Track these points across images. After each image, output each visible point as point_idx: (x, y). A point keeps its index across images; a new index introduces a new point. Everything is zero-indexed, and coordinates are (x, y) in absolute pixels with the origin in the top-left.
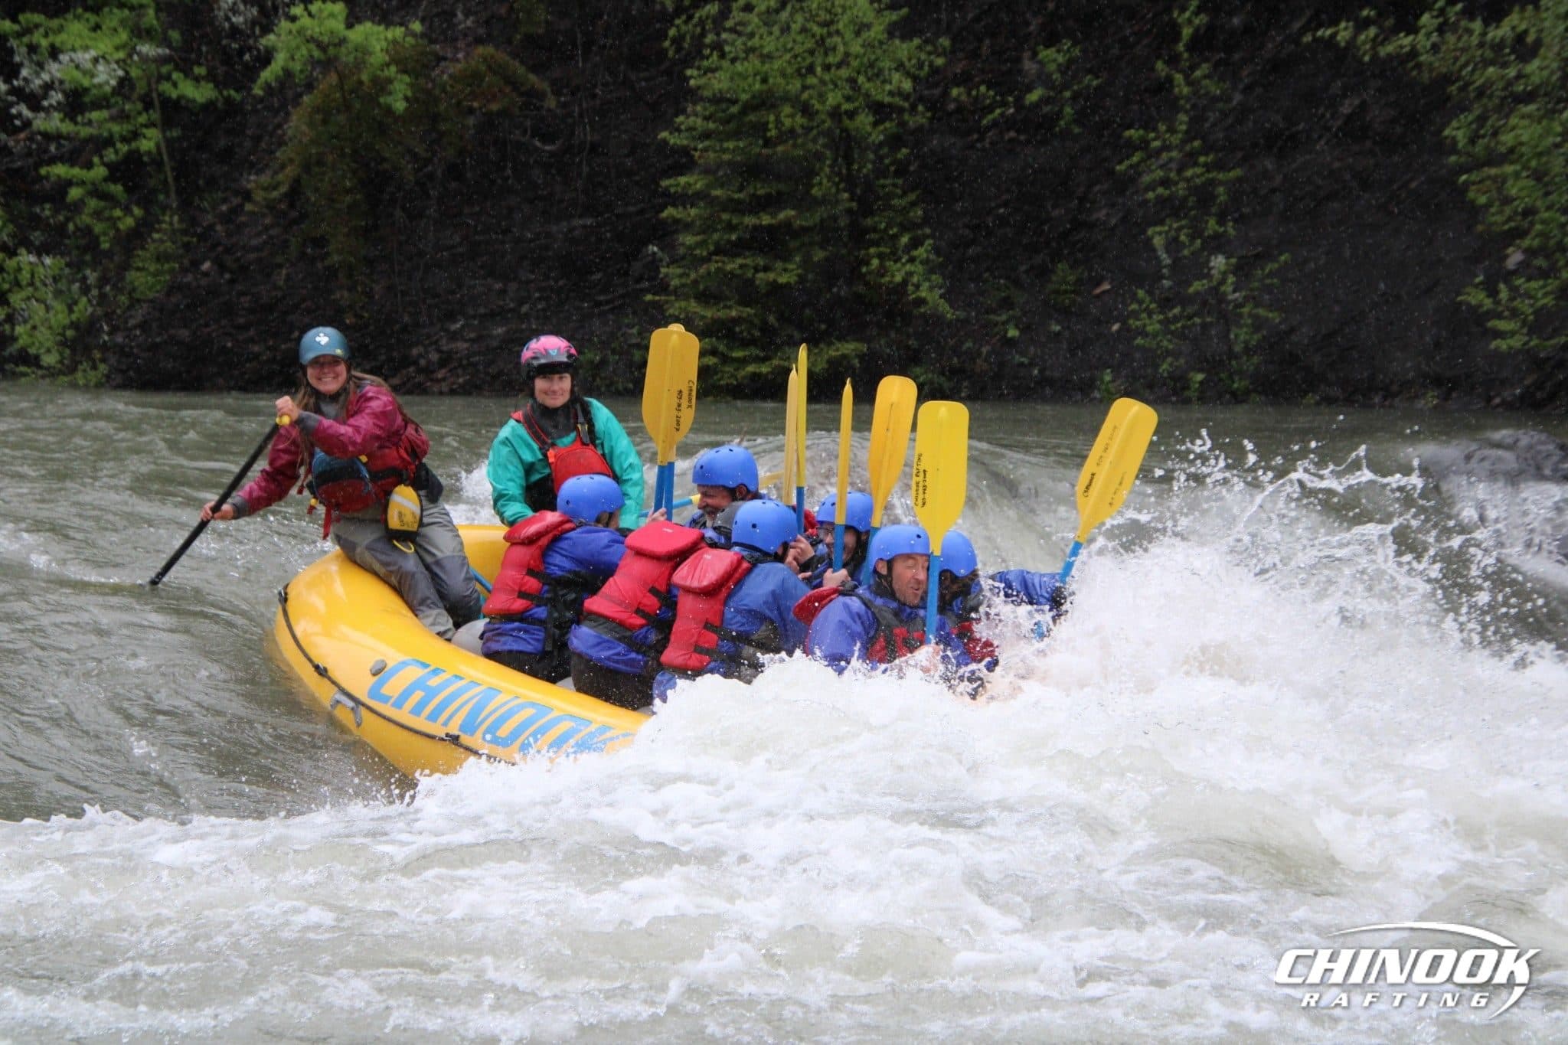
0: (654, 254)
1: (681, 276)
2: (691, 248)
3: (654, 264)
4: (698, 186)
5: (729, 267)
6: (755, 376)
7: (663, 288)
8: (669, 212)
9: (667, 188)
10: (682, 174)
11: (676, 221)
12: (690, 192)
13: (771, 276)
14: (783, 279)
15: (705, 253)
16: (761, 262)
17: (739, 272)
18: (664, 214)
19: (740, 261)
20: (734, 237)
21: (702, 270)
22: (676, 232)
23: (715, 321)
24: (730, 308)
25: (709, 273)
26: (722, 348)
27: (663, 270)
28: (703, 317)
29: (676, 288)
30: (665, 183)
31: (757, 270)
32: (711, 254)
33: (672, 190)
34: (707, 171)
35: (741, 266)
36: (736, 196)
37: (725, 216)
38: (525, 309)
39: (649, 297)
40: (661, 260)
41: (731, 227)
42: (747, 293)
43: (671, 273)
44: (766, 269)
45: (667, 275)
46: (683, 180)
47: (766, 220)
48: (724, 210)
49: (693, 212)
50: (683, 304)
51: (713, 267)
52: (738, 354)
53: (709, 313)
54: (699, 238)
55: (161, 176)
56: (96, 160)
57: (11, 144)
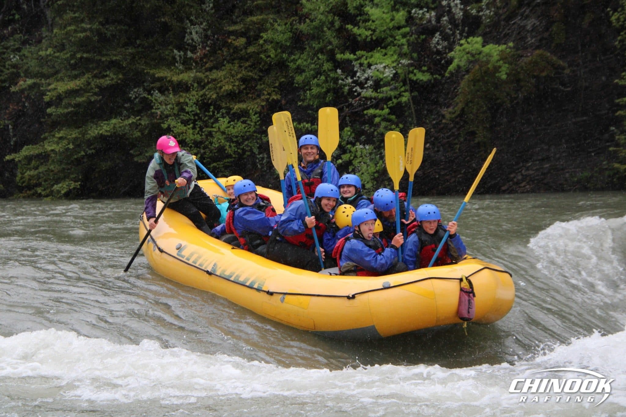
0: (614, 130)
1: (624, 139)
3: (613, 135)
7: (617, 144)
8: (620, 112)
9: (619, 102)
10: (624, 97)
11: (623, 116)
18: (617, 114)
22: (622, 121)
27: (617, 137)
29: (623, 144)
30: (617, 101)
33: (621, 103)
38: (558, 156)
39: (611, 149)
40: (616, 133)
43: (621, 138)
45: (618, 139)
46: (625, 99)
55: (410, 111)
56: (385, 106)
57: (353, 102)
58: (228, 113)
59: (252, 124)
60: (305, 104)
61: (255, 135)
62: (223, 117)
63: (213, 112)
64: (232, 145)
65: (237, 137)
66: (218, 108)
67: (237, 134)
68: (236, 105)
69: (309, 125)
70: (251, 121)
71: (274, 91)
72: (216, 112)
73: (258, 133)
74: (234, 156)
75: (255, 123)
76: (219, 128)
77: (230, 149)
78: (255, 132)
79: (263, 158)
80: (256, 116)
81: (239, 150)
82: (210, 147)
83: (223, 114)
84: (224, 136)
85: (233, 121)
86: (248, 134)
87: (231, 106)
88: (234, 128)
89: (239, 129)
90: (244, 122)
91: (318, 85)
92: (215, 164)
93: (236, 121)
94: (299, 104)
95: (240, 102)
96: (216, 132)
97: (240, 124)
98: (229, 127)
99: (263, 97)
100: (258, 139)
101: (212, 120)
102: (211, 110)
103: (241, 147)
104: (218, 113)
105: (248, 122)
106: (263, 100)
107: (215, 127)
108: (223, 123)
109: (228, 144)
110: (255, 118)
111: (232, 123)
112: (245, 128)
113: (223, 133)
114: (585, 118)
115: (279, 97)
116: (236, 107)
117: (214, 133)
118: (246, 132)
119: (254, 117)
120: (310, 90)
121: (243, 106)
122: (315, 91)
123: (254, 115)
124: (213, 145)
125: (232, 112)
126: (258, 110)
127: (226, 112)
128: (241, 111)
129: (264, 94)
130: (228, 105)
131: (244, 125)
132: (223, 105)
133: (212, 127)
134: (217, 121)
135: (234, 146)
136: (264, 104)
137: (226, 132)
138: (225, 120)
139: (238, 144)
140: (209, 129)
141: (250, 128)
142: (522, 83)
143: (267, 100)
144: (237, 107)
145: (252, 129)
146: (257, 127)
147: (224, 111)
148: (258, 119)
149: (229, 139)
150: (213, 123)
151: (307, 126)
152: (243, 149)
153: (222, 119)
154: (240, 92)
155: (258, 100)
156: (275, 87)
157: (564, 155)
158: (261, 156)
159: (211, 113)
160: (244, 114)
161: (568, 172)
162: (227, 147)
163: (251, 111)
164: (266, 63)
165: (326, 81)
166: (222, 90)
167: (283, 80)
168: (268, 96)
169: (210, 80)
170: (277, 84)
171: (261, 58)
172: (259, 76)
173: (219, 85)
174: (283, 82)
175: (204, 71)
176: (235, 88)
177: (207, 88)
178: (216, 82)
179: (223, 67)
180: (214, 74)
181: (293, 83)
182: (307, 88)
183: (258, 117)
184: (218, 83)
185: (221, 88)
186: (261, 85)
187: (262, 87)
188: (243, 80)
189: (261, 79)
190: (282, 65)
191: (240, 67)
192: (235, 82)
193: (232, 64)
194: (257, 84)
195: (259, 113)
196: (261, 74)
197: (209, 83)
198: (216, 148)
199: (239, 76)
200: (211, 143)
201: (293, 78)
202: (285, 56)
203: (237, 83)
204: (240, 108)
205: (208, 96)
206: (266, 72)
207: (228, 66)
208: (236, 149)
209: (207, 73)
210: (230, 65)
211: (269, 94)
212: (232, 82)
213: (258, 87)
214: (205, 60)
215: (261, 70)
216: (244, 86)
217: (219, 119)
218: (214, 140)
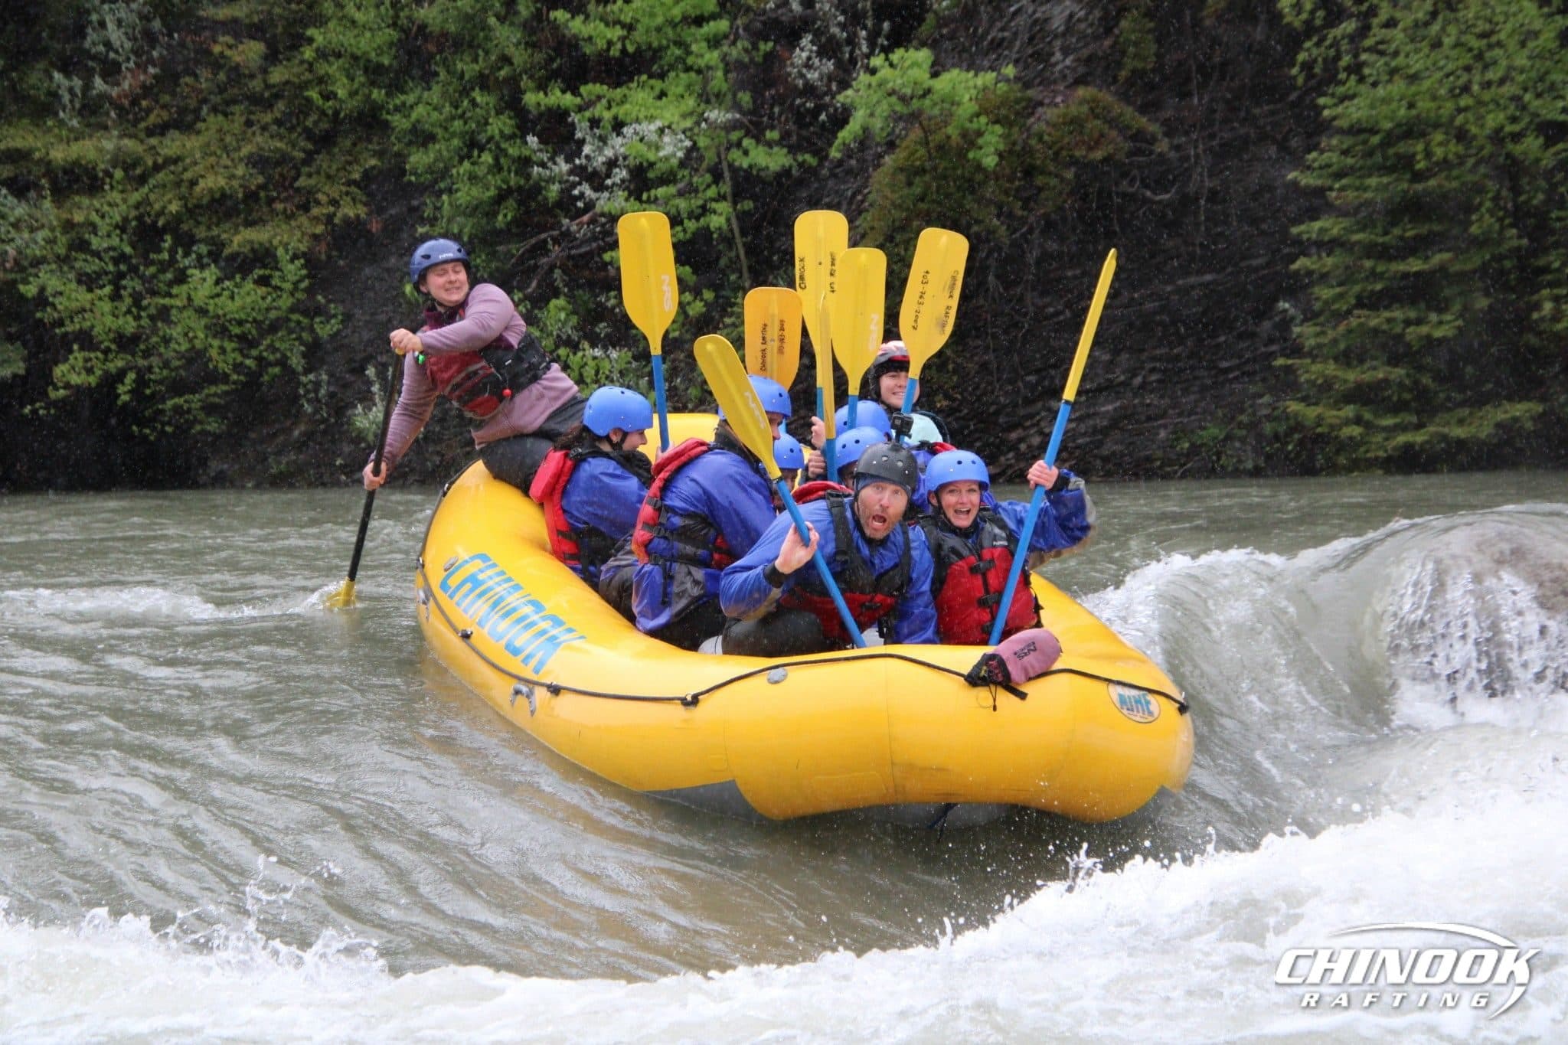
0: (1285, 311)
1: (1317, 335)
2: (1326, 303)
3: (1286, 323)
4: (1335, 231)
5: (1373, 322)
6: (1408, 447)
7: (1296, 350)
8: (1302, 263)
9: (1300, 234)
10: (1314, 219)
11: (1310, 273)
12: (1326, 238)
13: (1424, 330)
14: (1438, 333)
15: (1345, 308)
16: (1412, 314)
17: (1385, 327)
18: (1294, 267)
19: (1387, 314)
20: (1379, 287)
21: (1342, 328)
22: (1312, 284)
23: (1360, 385)
24: (1375, 368)
25: (1350, 331)
26: (1367, 416)
27: (1297, 330)
28: (1345, 381)
29: (1313, 349)
30: (1295, 230)
31: (1408, 323)
32: (1351, 308)
33: (1305, 237)
34: (1342, 213)
35: (1389, 321)
36: (1380, 240)
37: (1368, 264)
38: (1138, 380)
39: (1280, 362)
40: (1293, 318)
41: (1374, 275)
42: (1397, 351)
43: (1305, 332)
44: (1419, 322)
45: (1300, 336)
46: (1317, 225)
47: (1415, 265)
48: (1367, 256)
49: (1329, 261)
50: (1320, 367)
51: (1354, 322)
52: (1388, 421)
53: (1352, 376)
54: (1338, 290)
55: (733, 254)
57: (574, 228)
58: (215, 256)
59: (288, 286)
61: (295, 317)
62: (202, 267)
63: (172, 252)
64: (229, 346)
65: (240, 323)
66: (186, 242)
67: (243, 316)
68: (237, 232)
70: (283, 279)
71: (347, 193)
72: (180, 251)
73: (301, 312)
74: (235, 377)
75: (296, 284)
76: (189, 299)
77: (223, 356)
78: (292, 309)
79: (317, 385)
80: (299, 263)
81: (248, 362)
82: (162, 350)
83: (200, 257)
84: (204, 321)
85: (231, 278)
86: (273, 314)
87: (224, 236)
88: (232, 298)
89: (248, 300)
90: (263, 281)
91: (473, 178)
92: (179, 401)
93: (238, 278)
94: (420, 230)
95: (249, 224)
96: (181, 309)
97: (249, 285)
98: (218, 295)
99: (315, 211)
100: (303, 329)
101: (169, 276)
102: (166, 245)
103: (254, 353)
104: (186, 254)
105: (274, 282)
106: (316, 219)
107: (177, 296)
108: (203, 283)
109: (216, 343)
110: (293, 270)
111: (227, 283)
112: (263, 298)
113: (202, 312)
114: (1208, 277)
115: (362, 211)
116: (237, 239)
117: (174, 312)
118: (268, 310)
119: (291, 267)
120: (450, 191)
121: (259, 235)
122: (466, 194)
123: (292, 261)
124: (173, 345)
125: (227, 251)
126: (303, 248)
127: (210, 253)
128: (253, 250)
129: (318, 203)
130: (215, 232)
131: (261, 291)
132: (201, 232)
133: (170, 295)
134: (181, 278)
135: (234, 350)
136: (319, 229)
137: (211, 308)
138: (206, 274)
139: (246, 342)
140: (162, 301)
141: (280, 297)
142: (1040, 180)
143: (330, 218)
144: (240, 239)
145: (286, 302)
146: (300, 295)
147: (203, 249)
148: (304, 272)
149: (220, 329)
150: (170, 284)
152: (260, 359)
153: (196, 272)
154: (251, 196)
155: (303, 220)
156: (349, 183)
157: (1154, 377)
158: (311, 377)
159: (166, 256)
160: (261, 259)
161: (1165, 426)
162: (214, 353)
163: (280, 252)
164: (323, 113)
165: (497, 167)
166: (198, 189)
167: (373, 162)
168: (332, 209)
169: (160, 160)
170: (356, 176)
171: (309, 100)
172: (304, 151)
173: (187, 176)
174: (373, 168)
175: (142, 135)
176: (235, 183)
177: (152, 182)
178: (180, 167)
179: (200, 125)
180: (173, 144)
181: (404, 172)
182: (442, 185)
183: (303, 267)
184: (185, 170)
185: (193, 183)
186: (310, 175)
187: (312, 182)
188: (258, 162)
189: (308, 161)
190: (371, 121)
191: (249, 123)
192: (235, 167)
193: (226, 115)
194: (298, 175)
195: (304, 254)
196: (310, 146)
197: (157, 168)
198: (181, 356)
199: (246, 150)
200: (167, 340)
201: (401, 157)
202: (378, 95)
203: (240, 171)
204: (251, 242)
205: (157, 207)
206: (325, 141)
207: (214, 121)
208: (239, 359)
209: (153, 141)
210: (220, 118)
211: (334, 203)
212: (226, 167)
213: (302, 182)
214: (144, 103)
215: (309, 134)
216: (261, 180)
217: (190, 272)
218: (176, 332)
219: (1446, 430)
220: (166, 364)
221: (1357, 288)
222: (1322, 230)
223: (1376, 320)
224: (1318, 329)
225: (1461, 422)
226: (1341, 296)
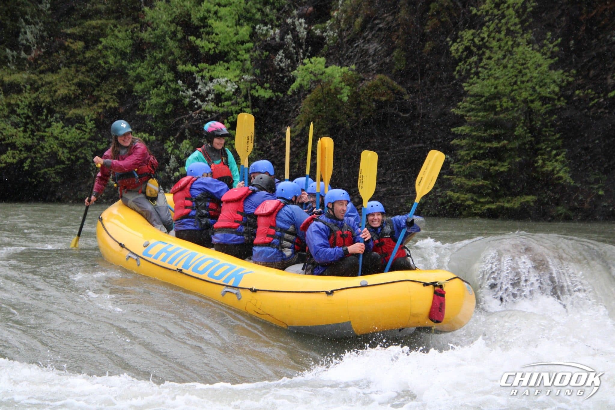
0: (448, 158)
1: (459, 168)
2: (463, 156)
3: (448, 163)
4: (467, 131)
6: (489, 209)
7: (451, 173)
8: (455, 142)
9: (454, 131)
10: (460, 126)
11: (458, 145)
12: (463, 133)
13: (497, 168)
14: (502, 169)
15: (469, 159)
16: (493, 162)
17: (483, 166)
18: (452, 142)
19: (484, 161)
20: (482, 152)
21: (468, 165)
22: (457, 149)
23: (473, 187)
24: (479, 181)
25: (470, 167)
26: (475, 198)
27: (451, 165)
28: (468, 185)
29: (457, 172)
30: (453, 130)
31: (491, 165)
32: (471, 159)
33: (456, 132)
34: (470, 125)
35: (484, 164)
36: (483, 135)
37: (478, 143)
38: (394, 181)
39: (445, 176)
40: (451, 161)
41: (480, 148)
42: (487, 175)
43: (455, 167)
44: (495, 165)
45: (453, 167)
46: (460, 128)
47: (495, 145)
48: (478, 141)
49: (464, 141)
50: (459, 179)
51: (472, 164)
52: (482, 200)
53: (471, 183)
54: (467, 152)
56: (226, 121)
57: (194, 115)
58: (62, 119)
59: (88, 130)
60: (144, 113)
61: (90, 142)
62: (57, 122)
63: (47, 116)
64: (66, 151)
65: (70, 143)
66: (51, 112)
67: (71, 140)
68: (71, 110)
69: (147, 135)
70: (86, 127)
71: (111, 98)
72: (49, 116)
73: (92, 140)
74: (67, 162)
75: (91, 129)
76: (52, 133)
77: (63, 154)
78: (89, 139)
80: (92, 122)
81: (72, 157)
82: (41, 151)
83: (56, 118)
84: (57, 141)
85: (68, 126)
86: (83, 140)
87: (66, 111)
88: (67, 133)
89: (73, 135)
90: (78, 128)
91: (158, 95)
92: (46, 170)
93: (70, 126)
94: (137, 113)
95: (76, 107)
96: (49, 137)
97: (74, 130)
98: (62, 132)
99: (100, 104)
100: (93, 146)
101: (45, 125)
102: (44, 113)
103: (75, 154)
104: (52, 117)
105: (84, 128)
106: (100, 107)
107: (47, 132)
108: (57, 128)
109: (61, 150)
110: (90, 125)
111: (66, 128)
112: (79, 134)
113: (56, 138)
114: (421, 145)
115: (117, 105)
116: (71, 112)
117: (46, 138)
118: (81, 138)
119: (90, 124)
120: (149, 99)
121: (79, 112)
122: (155, 100)
123: (90, 121)
124: (45, 150)
125: (66, 117)
126: (94, 117)
127: (60, 118)
128: (76, 117)
129: (101, 101)
130: (63, 109)
131: (78, 132)
132: (57, 109)
133: (45, 132)
134: (49, 125)
135: (67, 153)
136: (100, 110)
137: (60, 137)
138: (58, 124)
139: (71, 150)
140: (41, 134)
141: (85, 134)
142: (362, 107)
143: (105, 107)
144: (72, 112)
145: (87, 136)
146: (93, 134)
147: (58, 116)
148: (94, 126)
149: (63, 145)
150: (45, 128)
151: (144, 136)
152: (76, 156)
153: (55, 124)
154: (77, 97)
155: (95, 106)
156: (112, 94)
157: (400, 180)
159: (44, 117)
160: (80, 120)
161: (403, 197)
162: (60, 153)
163: (86, 118)
164: (104, 69)
165: (166, 92)
166: (57, 94)
167: (121, 87)
168: (105, 103)
169: (44, 83)
170: (115, 92)
171: (99, 64)
172: (96, 81)
173: (54, 89)
174: (121, 89)
175: (38, 73)
176: (71, 92)
177: (40, 90)
178: (51, 85)
179: (59, 70)
180: (49, 77)
181: (132, 92)
182: (146, 97)
183: (94, 124)
184: (53, 86)
185: (55, 91)
186: (98, 91)
187: (99, 93)
188: (80, 85)
189: (98, 85)
190: (122, 73)
191: (77, 71)
192: (71, 86)
193: (69, 67)
194: (94, 90)
195: (94, 120)
196: (99, 80)
197: (42, 85)
198: (48, 154)
199: (76, 81)
200: (43, 148)
201: (132, 86)
202: (124, 63)
203: (73, 88)
204: (75, 114)
205: (42, 99)
206: (104, 79)
207: (64, 70)
208: (69, 156)
209: (42, 76)
210: (67, 69)
211: (107, 101)
212: (68, 86)
213: (95, 93)
214: (39, 62)
215: (98, 76)
216: (80, 91)
217: (53, 123)
218: (46, 145)
219: (502, 204)
220: (42, 156)
221: (473, 152)
222: (462, 130)
223: (480, 164)
224: (459, 165)
225: (508, 202)
226: (468, 154)
